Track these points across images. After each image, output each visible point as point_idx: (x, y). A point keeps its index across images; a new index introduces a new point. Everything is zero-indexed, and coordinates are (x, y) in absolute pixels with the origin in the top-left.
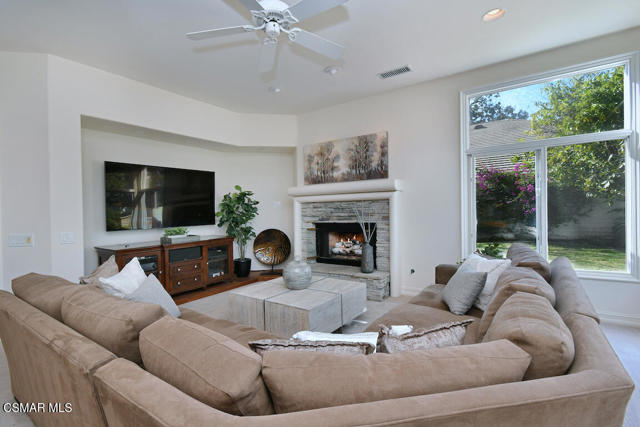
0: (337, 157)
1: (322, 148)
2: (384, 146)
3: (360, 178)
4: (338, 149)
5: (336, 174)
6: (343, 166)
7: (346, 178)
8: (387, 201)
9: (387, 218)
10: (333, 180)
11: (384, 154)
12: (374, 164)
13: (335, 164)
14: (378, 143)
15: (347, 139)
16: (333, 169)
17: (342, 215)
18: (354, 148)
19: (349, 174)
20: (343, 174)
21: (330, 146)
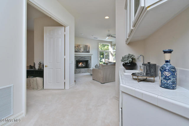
0: (81, 48)
2: (89, 47)
3: (85, 52)
4: (81, 46)
5: (81, 51)
6: (82, 50)
7: (83, 52)
8: (90, 57)
9: (90, 59)
10: (80, 52)
11: (89, 49)
12: (88, 50)
14: (88, 47)
15: (83, 45)
16: (80, 50)
17: (83, 59)
18: (84, 47)
21: (79, 45)
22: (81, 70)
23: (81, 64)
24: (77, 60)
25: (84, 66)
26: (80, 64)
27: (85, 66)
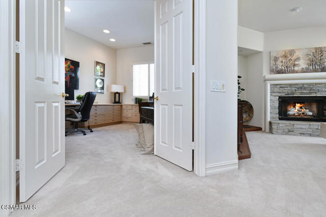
0: (298, 59)
1: (285, 53)
3: (316, 71)
4: (298, 54)
5: (296, 68)
6: (302, 64)
7: (303, 71)
10: (294, 72)
13: (296, 63)
15: (306, 49)
16: (294, 65)
17: (304, 91)
18: (312, 54)
19: (306, 68)
20: (303, 68)
21: (292, 52)
22: (296, 126)
23: (297, 108)
24: (283, 95)
25: (311, 114)
26: (294, 107)
27: (312, 116)
